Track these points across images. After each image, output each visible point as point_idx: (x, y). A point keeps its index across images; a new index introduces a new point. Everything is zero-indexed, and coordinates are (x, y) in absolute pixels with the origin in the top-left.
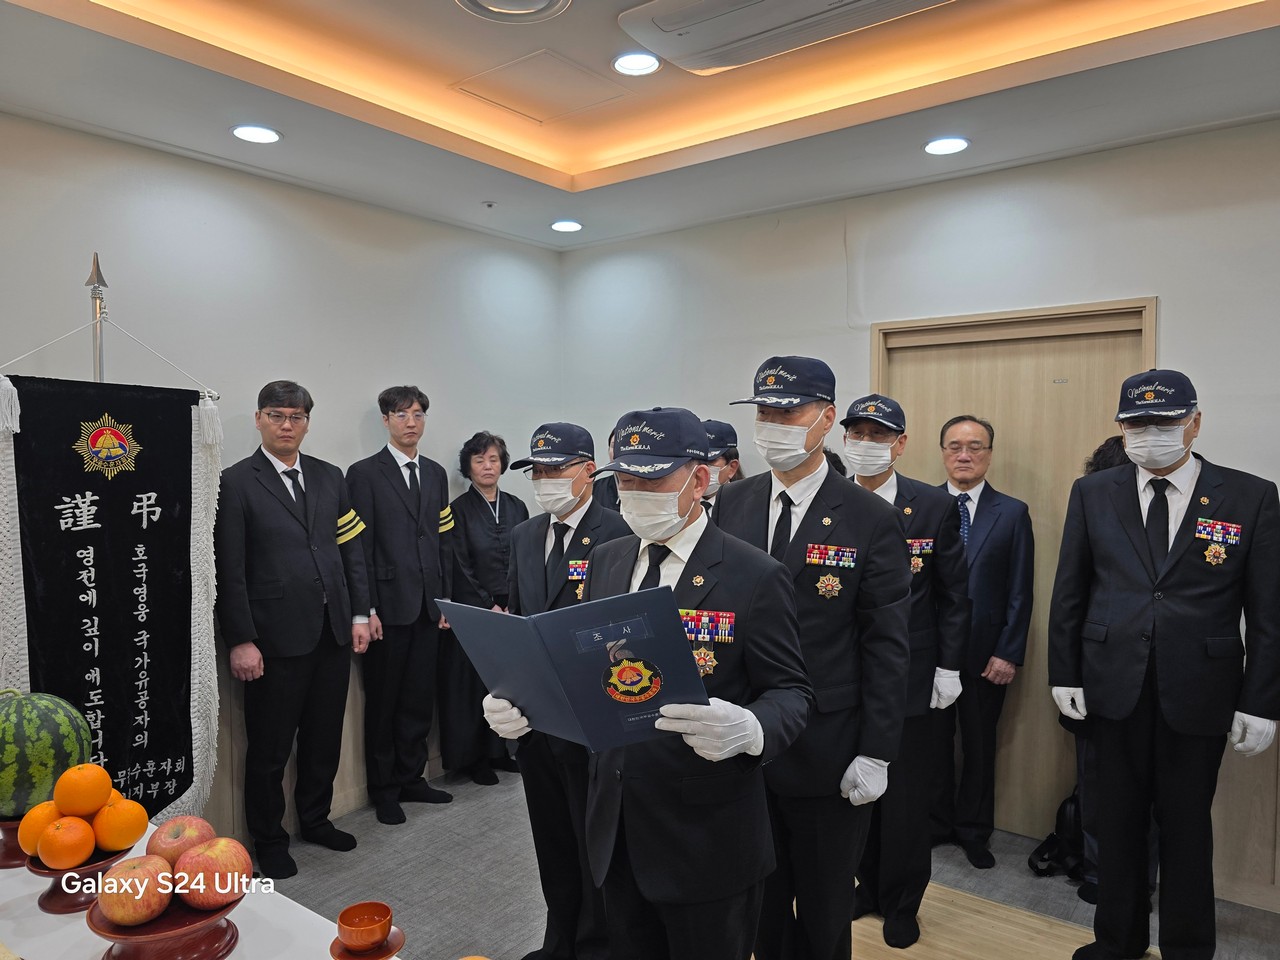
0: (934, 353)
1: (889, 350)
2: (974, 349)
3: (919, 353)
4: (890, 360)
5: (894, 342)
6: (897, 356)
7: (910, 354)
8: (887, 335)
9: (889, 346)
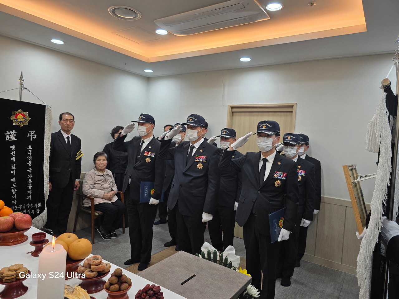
0: (243, 114)
1: (233, 112)
2: (253, 114)
4: (233, 115)
5: (234, 110)
6: (234, 114)
7: (237, 114)
8: (232, 108)
9: (233, 111)
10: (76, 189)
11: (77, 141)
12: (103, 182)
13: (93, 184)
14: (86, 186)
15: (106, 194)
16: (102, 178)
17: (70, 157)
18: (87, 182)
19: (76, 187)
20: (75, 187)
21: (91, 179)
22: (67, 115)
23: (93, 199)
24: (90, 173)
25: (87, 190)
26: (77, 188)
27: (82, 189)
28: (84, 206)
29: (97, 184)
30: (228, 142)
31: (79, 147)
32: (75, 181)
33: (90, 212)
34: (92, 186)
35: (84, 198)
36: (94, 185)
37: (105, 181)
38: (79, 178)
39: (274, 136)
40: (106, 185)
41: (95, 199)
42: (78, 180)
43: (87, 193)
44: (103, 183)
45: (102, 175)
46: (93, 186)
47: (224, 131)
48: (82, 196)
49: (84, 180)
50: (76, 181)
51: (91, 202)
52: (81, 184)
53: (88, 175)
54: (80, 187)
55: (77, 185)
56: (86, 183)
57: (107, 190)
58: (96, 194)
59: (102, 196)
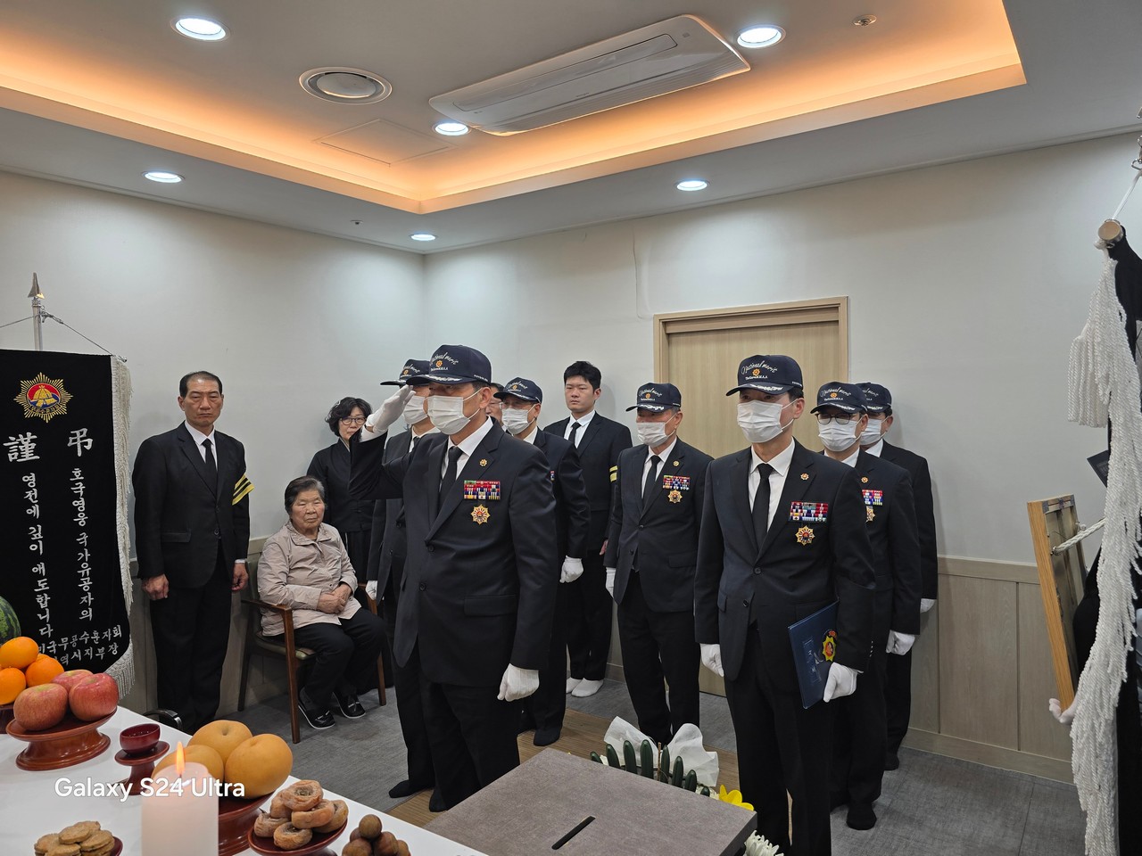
0: (699, 337)
1: (669, 335)
2: (727, 335)
3: (689, 338)
4: (669, 343)
5: (671, 329)
6: (674, 339)
7: (682, 338)
8: (666, 323)
9: (668, 332)
10: (238, 588)
11: (232, 451)
12: (315, 562)
13: (286, 570)
14: (268, 577)
15: (326, 597)
16: (312, 550)
17: (216, 498)
18: (270, 567)
19: (239, 581)
20: (235, 581)
21: (282, 556)
22: (200, 381)
23: (290, 612)
24: (277, 541)
25: (272, 589)
26: (242, 585)
27: (256, 586)
28: (265, 633)
29: (298, 572)
30: (661, 423)
31: (241, 468)
32: (233, 565)
33: (283, 650)
34: (284, 579)
35: (262, 610)
36: (291, 575)
37: (321, 558)
38: (244, 556)
39: (786, 397)
40: (325, 571)
41: (295, 613)
42: (243, 561)
43: (272, 598)
44: (314, 567)
45: (313, 544)
46: (288, 577)
47: (646, 391)
48: (256, 606)
49: (260, 561)
50: (237, 566)
51: (284, 620)
52: (252, 571)
53: (271, 546)
54: (249, 580)
55: (241, 576)
56: (268, 570)
57: (326, 584)
58: (298, 600)
59: (313, 602)
